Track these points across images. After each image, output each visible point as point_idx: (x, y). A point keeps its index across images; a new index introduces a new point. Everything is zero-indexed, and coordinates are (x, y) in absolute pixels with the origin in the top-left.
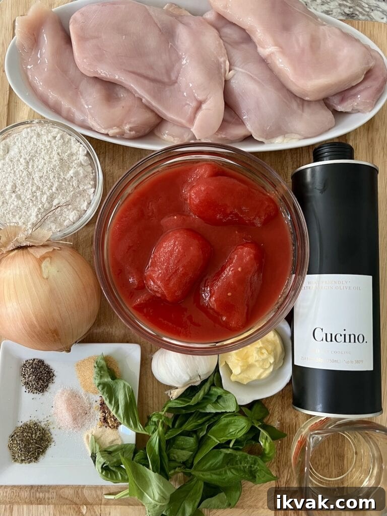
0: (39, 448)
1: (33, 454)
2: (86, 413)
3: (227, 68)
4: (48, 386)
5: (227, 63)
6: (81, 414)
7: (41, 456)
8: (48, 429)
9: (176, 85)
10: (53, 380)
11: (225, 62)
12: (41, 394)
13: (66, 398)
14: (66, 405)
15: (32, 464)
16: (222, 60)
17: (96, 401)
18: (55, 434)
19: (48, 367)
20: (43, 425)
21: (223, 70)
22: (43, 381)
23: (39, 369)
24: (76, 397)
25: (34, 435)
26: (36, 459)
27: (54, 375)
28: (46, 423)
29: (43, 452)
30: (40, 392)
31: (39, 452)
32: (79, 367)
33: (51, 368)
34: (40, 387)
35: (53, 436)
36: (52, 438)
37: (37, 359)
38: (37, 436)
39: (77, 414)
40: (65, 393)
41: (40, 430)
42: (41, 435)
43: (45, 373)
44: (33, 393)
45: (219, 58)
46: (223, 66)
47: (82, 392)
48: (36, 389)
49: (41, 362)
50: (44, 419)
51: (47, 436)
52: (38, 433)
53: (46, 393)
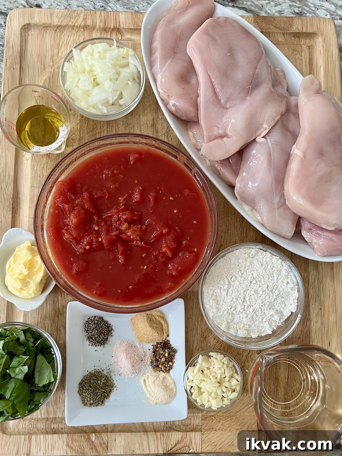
0: (104, 392)
1: (100, 397)
2: (142, 360)
3: (263, 135)
4: (108, 339)
5: (267, 131)
6: (138, 362)
7: (106, 399)
8: (110, 376)
9: (225, 110)
10: (112, 333)
11: (266, 129)
12: (102, 346)
13: (124, 348)
14: (125, 354)
15: (99, 407)
16: (265, 126)
17: (149, 350)
18: (116, 380)
19: (106, 322)
20: (105, 372)
21: (259, 132)
22: (104, 334)
23: (100, 324)
24: (132, 346)
25: (99, 382)
26: (103, 402)
27: (112, 329)
28: (108, 371)
29: (108, 396)
30: (101, 344)
31: (105, 396)
32: (133, 321)
33: (109, 323)
34: (102, 340)
35: (115, 382)
36: (114, 384)
37: (98, 316)
38: (102, 383)
39: (135, 361)
40: (123, 344)
41: (103, 378)
42: (105, 381)
43: (105, 328)
44: (96, 346)
45: (265, 123)
46: (262, 130)
47: (137, 343)
48: (98, 342)
49: (101, 318)
50: (106, 368)
51: (109, 382)
52: (102, 380)
53: (106, 345)
